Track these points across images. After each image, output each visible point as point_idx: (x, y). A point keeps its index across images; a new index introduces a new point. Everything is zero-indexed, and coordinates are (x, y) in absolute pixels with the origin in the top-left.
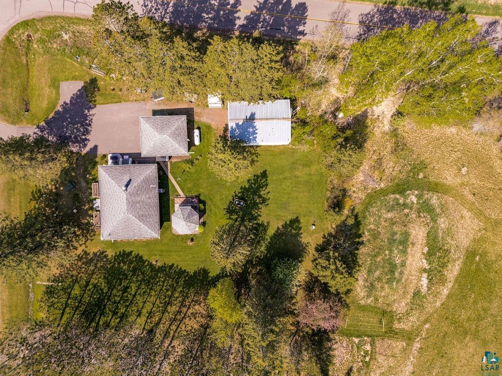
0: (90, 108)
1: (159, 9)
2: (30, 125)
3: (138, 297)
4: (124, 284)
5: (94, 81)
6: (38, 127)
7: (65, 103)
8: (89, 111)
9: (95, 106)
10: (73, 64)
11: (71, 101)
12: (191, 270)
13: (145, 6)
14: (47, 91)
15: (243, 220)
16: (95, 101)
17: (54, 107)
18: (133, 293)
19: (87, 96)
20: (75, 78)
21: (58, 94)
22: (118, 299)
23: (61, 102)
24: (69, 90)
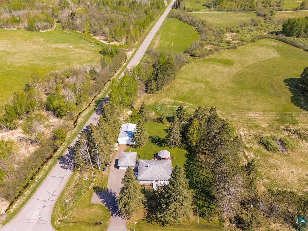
0: (108, 191)
1: (70, 164)
2: (110, 219)
3: (200, 177)
4: (194, 182)
5: (95, 188)
6: (112, 215)
7: (102, 202)
8: (109, 191)
9: (107, 188)
10: (84, 197)
11: (102, 199)
12: (185, 159)
13: (67, 168)
14: (93, 210)
15: (165, 143)
16: (105, 188)
17: (102, 206)
18: (199, 179)
19: (101, 191)
20: (91, 197)
21: (96, 205)
22: (202, 185)
23: (101, 203)
24: (96, 199)
